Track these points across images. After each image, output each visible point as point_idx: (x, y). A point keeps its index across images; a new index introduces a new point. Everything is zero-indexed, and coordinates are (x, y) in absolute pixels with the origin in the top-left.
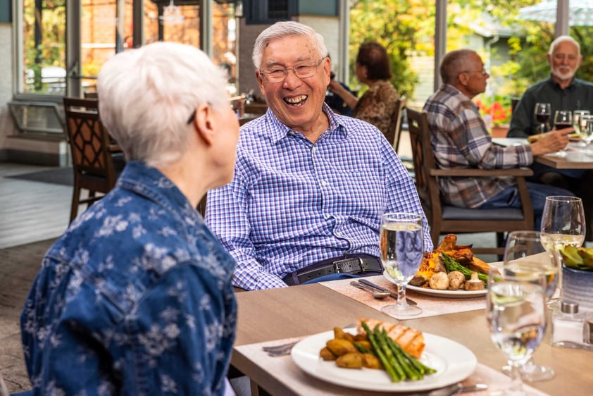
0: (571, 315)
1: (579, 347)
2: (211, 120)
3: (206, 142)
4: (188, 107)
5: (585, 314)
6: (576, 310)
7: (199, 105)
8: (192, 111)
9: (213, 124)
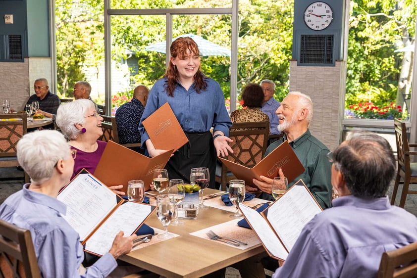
0: (181, 208)
1: (184, 219)
2: (63, 164)
3: (60, 173)
4: (54, 161)
5: (185, 208)
6: (183, 207)
7: (59, 160)
8: (56, 162)
9: (63, 166)
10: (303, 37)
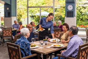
10: (67, 12)
